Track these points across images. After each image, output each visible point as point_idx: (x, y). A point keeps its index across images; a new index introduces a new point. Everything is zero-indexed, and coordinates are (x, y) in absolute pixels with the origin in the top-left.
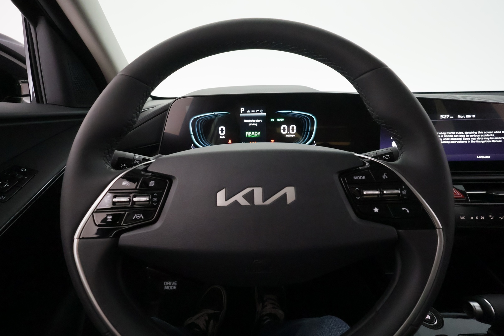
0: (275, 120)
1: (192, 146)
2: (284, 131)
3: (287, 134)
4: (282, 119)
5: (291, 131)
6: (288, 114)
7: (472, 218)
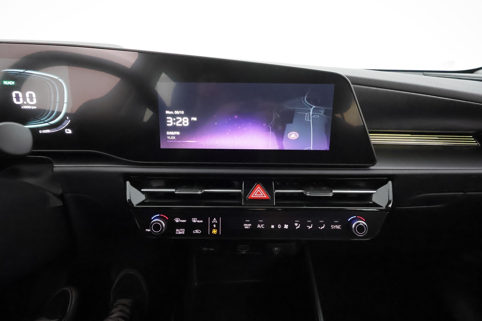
2: (18, 99)
3: (23, 104)
4: (12, 82)
5: (28, 100)
6: (19, 74)
7: (273, 227)
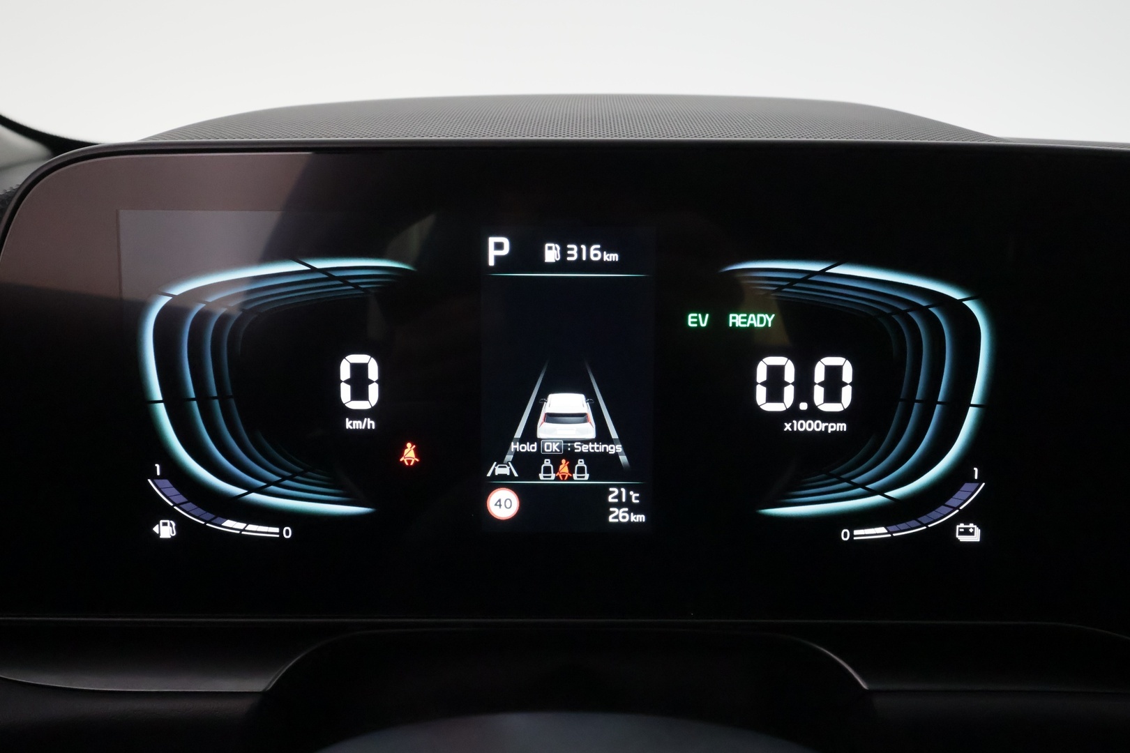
0: (719, 320)
1: (154, 477)
2: (775, 394)
3: (793, 413)
4: (766, 316)
5: (819, 393)
6: (804, 280)
